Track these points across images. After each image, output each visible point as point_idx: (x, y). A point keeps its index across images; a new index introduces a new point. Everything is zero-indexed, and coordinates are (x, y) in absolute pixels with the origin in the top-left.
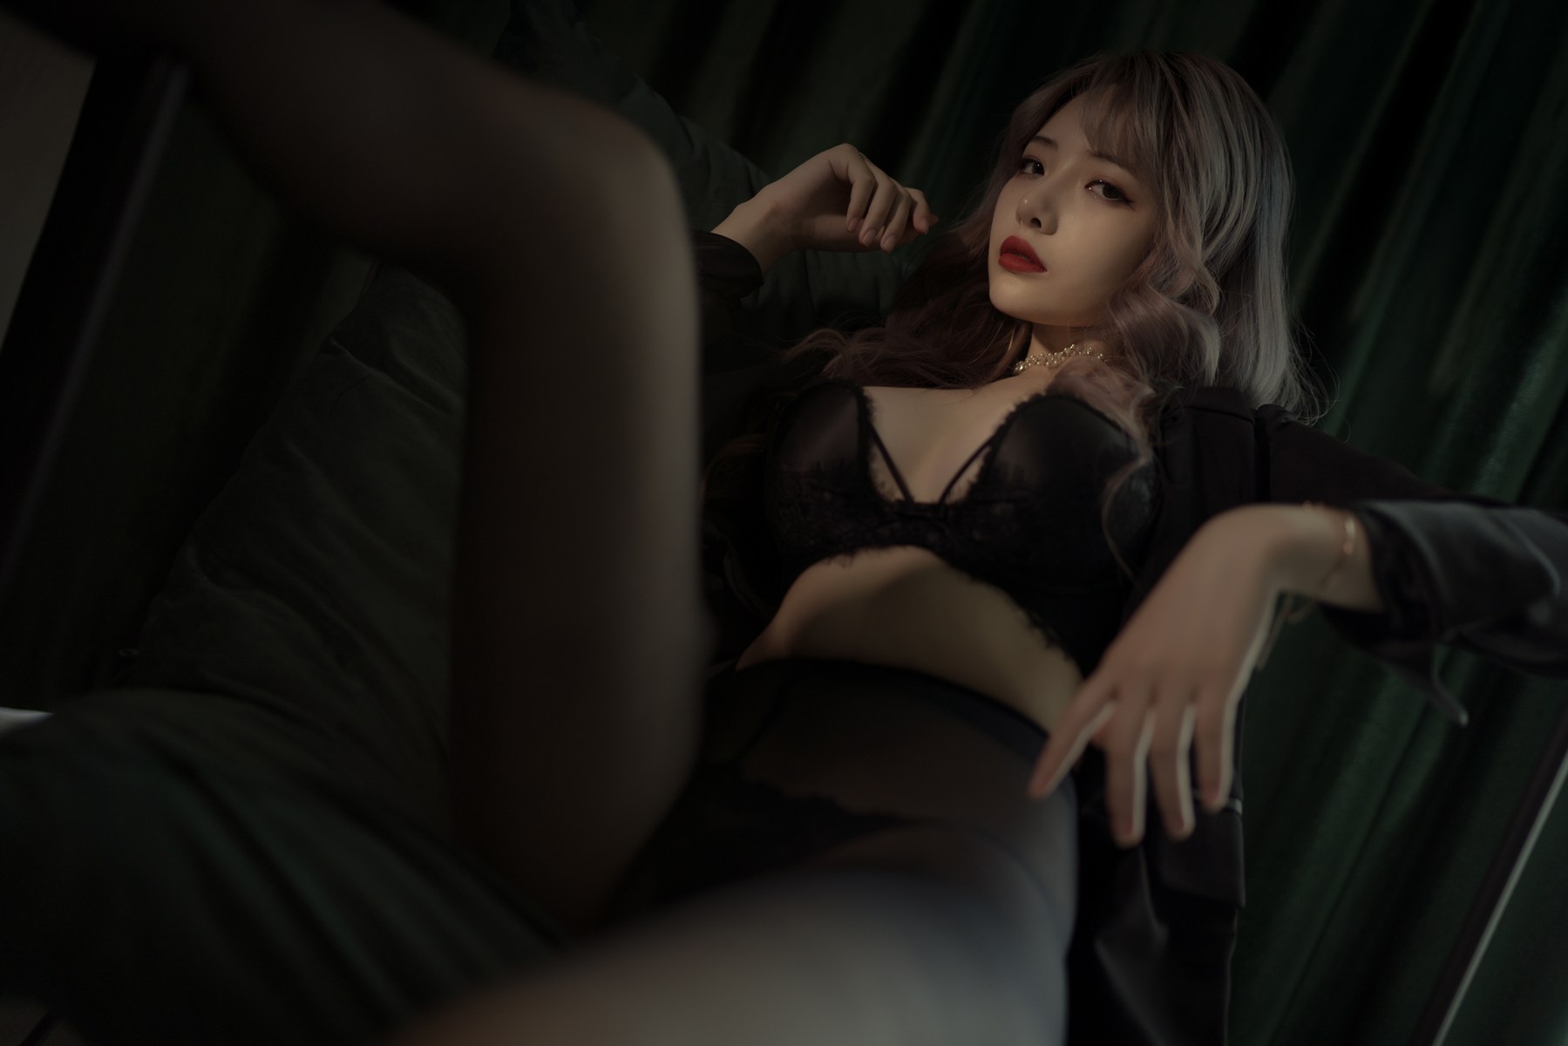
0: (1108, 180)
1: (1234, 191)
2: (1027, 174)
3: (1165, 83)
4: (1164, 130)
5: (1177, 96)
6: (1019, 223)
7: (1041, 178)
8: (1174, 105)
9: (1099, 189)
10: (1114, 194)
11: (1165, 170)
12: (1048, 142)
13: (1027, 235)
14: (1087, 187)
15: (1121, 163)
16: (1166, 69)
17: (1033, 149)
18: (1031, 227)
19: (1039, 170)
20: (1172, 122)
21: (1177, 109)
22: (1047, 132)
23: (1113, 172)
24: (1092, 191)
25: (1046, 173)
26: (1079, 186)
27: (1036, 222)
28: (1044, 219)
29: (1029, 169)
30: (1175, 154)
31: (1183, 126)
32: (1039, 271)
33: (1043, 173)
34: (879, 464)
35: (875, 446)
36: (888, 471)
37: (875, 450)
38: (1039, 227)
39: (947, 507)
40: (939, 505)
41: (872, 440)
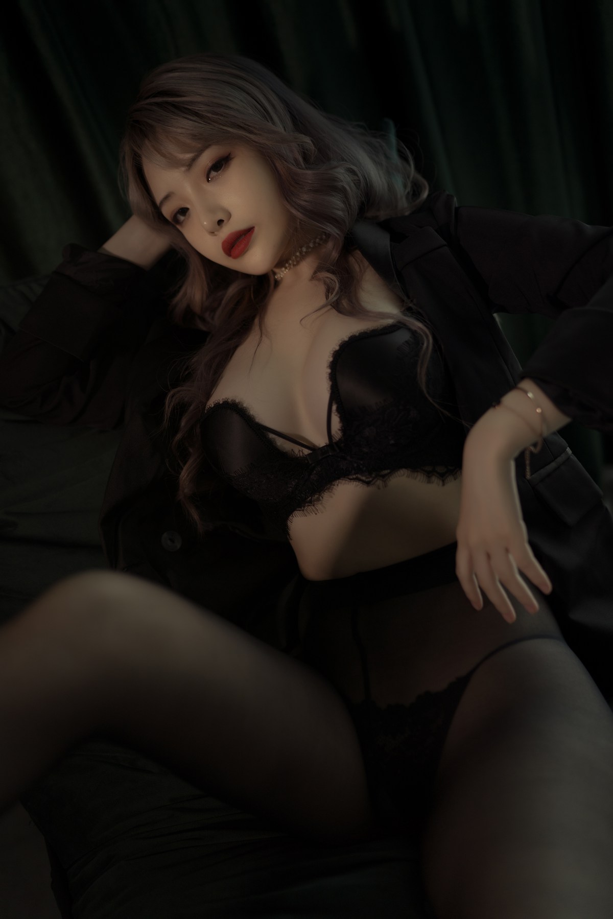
0: (210, 165)
2: (183, 221)
5: (170, 99)
6: (216, 235)
7: (192, 211)
9: (213, 174)
10: (220, 165)
12: (167, 198)
14: (209, 182)
15: (200, 152)
16: (148, 101)
18: (221, 227)
19: (184, 211)
22: (159, 196)
23: (207, 158)
24: (213, 179)
25: (188, 206)
26: (208, 187)
27: (220, 222)
28: (220, 216)
29: (182, 218)
30: (209, 115)
31: (192, 103)
32: (253, 232)
33: (187, 209)
34: (280, 442)
35: (269, 433)
36: (288, 442)
37: (271, 436)
38: (225, 222)
39: (337, 443)
40: (331, 445)
41: (264, 431)
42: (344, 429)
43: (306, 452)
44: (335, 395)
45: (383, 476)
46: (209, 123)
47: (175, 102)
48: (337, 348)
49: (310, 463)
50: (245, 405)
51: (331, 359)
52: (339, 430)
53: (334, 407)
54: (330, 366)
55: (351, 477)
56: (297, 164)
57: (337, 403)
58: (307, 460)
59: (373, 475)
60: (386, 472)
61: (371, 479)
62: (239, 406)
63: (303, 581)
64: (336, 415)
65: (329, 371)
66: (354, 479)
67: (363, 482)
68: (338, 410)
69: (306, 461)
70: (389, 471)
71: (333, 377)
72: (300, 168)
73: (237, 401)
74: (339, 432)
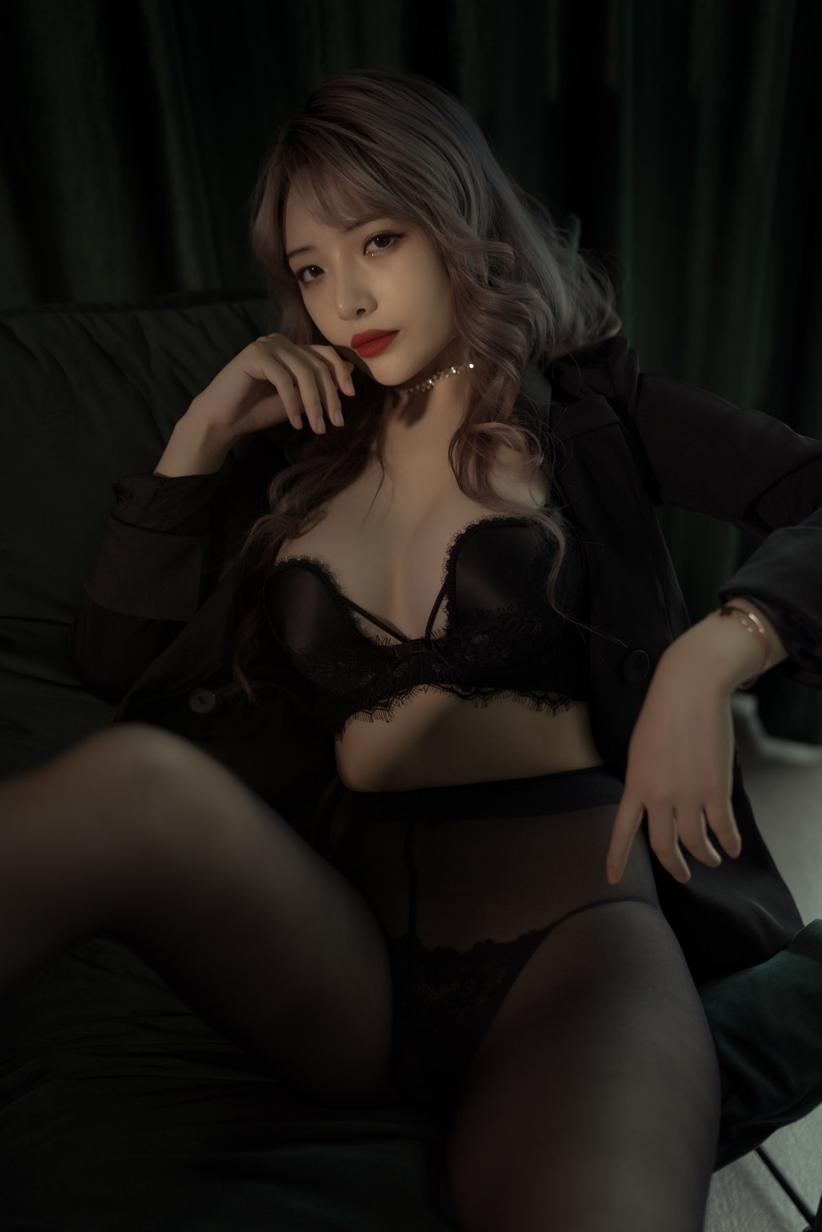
0: (372, 236)
1: (451, 158)
2: (310, 280)
3: (339, 137)
4: (375, 172)
5: (356, 137)
6: (349, 323)
7: (328, 277)
8: (360, 146)
9: (373, 247)
10: (383, 240)
11: (405, 199)
12: (304, 250)
13: (366, 325)
14: (364, 253)
15: (370, 218)
17: (296, 263)
18: (360, 317)
19: (317, 271)
20: (372, 159)
21: (365, 146)
22: (292, 244)
23: (375, 227)
24: (370, 253)
25: (326, 270)
26: (362, 262)
27: (361, 312)
28: (364, 304)
29: (308, 276)
31: (382, 155)
32: (395, 337)
33: (323, 271)
34: (366, 625)
35: (354, 611)
36: (374, 626)
37: (356, 615)
38: (366, 312)
39: (436, 642)
40: (426, 641)
41: (349, 608)
42: (449, 630)
43: (394, 641)
44: (449, 588)
45: (485, 694)
46: (396, 193)
47: (362, 145)
48: (463, 531)
49: (397, 656)
50: (331, 570)
51: (453, 544)
52: (444, 629)
53: (444, 603)
54: (450, 551)
55: (445, 686)
56: (479, 278)
57: (449, 598)
58: (394, 652)
59: (473, 690)
60: (489, 689)
61: (468, 694)
62: (323, 570)
63: (342, 789)
64: (445, 612)
65: (448, 557)
66: (448, 689)
67: (458, 694)
68: (448, 607)
69: (392, 653)
70: (492, 689)
71: (451, 566)
72: (480, 285)
73: (322, 562)
74: (443, 631)
